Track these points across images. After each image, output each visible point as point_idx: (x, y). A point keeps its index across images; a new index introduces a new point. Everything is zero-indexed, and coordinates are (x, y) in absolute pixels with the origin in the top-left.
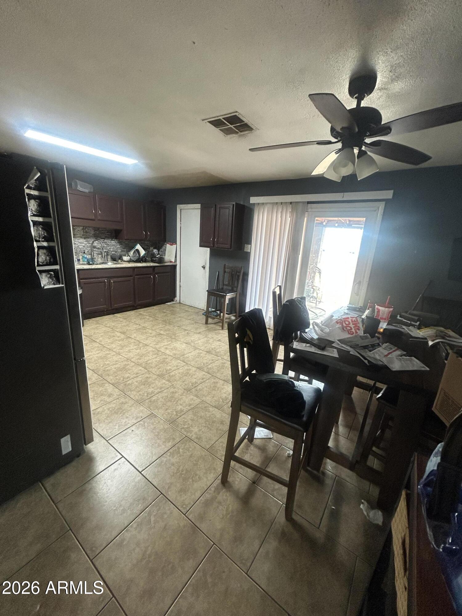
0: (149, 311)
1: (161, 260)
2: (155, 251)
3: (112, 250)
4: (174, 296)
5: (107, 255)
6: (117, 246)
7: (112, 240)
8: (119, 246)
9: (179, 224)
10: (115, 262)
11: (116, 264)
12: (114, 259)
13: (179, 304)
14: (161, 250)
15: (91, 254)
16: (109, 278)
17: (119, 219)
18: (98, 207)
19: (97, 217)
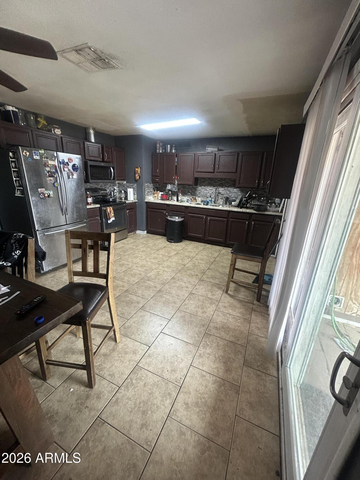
16: (207, 216)
17: (234, 170)
18: (217, 163)
19: (215, 170)
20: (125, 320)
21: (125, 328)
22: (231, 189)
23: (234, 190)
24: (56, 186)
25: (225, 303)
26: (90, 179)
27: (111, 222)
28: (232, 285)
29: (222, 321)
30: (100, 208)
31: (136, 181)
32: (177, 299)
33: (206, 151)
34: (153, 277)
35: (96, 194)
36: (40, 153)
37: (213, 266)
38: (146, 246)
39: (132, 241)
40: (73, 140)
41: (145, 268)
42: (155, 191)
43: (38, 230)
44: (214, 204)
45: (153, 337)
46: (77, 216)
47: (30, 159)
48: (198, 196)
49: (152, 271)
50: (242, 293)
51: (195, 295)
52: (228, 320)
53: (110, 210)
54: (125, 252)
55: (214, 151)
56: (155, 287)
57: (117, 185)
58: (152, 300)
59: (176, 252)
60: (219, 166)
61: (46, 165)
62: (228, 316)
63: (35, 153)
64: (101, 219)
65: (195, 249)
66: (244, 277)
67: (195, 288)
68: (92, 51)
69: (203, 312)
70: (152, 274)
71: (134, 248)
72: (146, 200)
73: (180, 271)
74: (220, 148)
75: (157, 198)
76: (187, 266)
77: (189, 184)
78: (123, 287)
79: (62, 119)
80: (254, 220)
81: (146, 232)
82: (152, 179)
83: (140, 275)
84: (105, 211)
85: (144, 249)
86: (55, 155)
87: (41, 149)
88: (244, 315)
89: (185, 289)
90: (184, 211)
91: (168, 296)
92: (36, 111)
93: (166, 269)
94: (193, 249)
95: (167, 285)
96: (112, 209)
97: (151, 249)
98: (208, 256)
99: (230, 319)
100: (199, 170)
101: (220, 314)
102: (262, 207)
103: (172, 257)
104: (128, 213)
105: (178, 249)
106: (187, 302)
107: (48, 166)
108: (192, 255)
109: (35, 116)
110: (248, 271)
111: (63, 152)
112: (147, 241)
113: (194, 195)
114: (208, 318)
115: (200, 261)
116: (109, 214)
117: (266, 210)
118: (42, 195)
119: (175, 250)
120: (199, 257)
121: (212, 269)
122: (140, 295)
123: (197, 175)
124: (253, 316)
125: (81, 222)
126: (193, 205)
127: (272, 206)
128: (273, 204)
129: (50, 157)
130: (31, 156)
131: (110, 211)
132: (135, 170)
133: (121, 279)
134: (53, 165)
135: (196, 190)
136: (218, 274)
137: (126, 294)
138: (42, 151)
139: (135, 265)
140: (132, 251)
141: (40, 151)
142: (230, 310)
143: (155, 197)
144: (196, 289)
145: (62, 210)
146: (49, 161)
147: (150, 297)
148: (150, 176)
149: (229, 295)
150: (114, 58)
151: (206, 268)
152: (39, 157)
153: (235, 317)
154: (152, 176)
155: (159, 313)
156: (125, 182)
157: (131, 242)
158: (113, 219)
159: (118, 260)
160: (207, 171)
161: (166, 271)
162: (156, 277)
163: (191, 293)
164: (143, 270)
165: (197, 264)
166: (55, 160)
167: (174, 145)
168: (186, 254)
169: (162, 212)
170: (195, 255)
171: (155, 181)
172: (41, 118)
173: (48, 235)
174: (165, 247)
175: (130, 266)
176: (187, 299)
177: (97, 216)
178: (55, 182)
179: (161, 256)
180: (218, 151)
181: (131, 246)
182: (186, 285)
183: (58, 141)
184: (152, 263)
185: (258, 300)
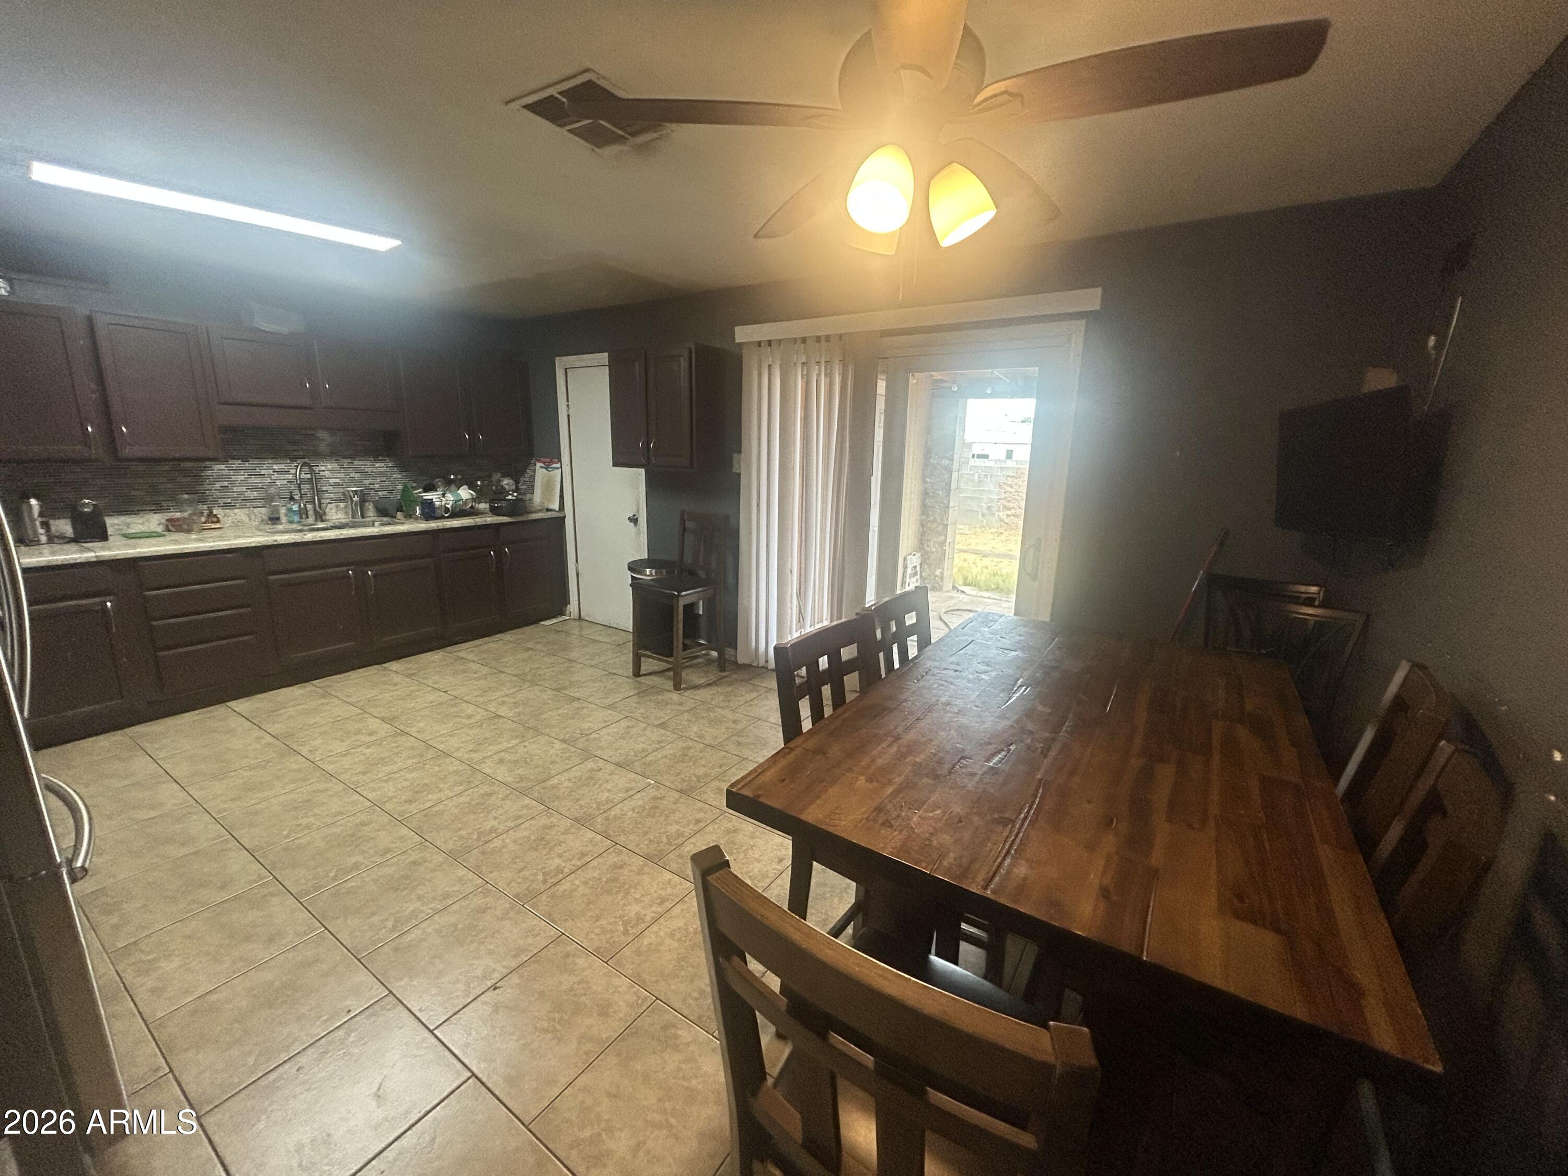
0: (485, 647)
1: (518, 507)
2: (507, 482)
3: (377, 486)
4: (565, 600)
5: (363, 501)
6: (395, 476)
7: (376, 461)
8: (400, 476)
9: (565, 407)
10: (385, 519)
11: (390, 524)
12: (384, 512)
13: (577, 623)
14: (522, 479)
15: (314, 502)
16: (359, 564)
19: (320, 398)
80: (505, 543)
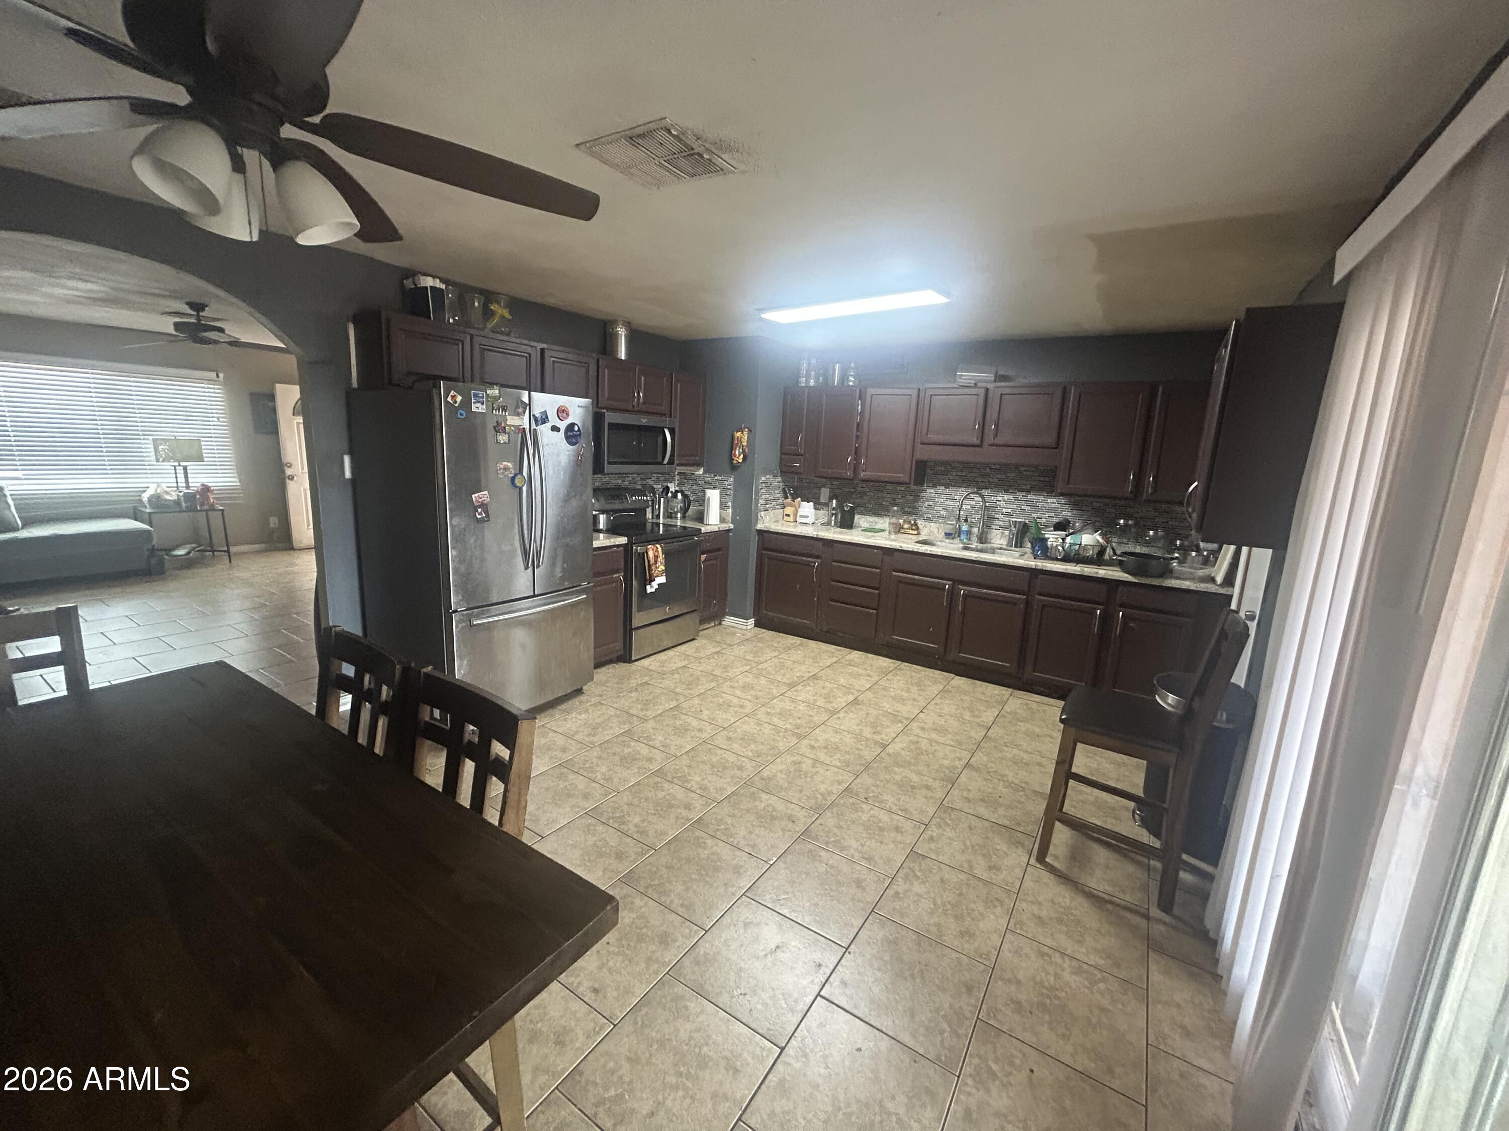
7: (1049, 496)
16: (956, 582)
17: (1050, 440)
18: (992, 415)
19: (986, 437)
20: (696, 932)
21: (698, 963)
22: (1038, 499)
23: (1049, 501)
24: (519, 485)
25: (1040, 904)
26: (606, 462)
27: (653, 590)
28: (1062, 835)
29: (1038, 978)
30: (627, 548)
31: (734, 468)
32: (865, 871)
33: (955, 382)
34: (781, 779)
35: (617, 505)
36: (488, 395)
37: (980, 758)
38: (755, 671)
39: (711, 649)
40: (570, 356)
41: (753, 747)
42: (786, 498)
43: (456, 611)
44: (980, 546)
45: (792, 1011)
46: (564, 570)
47: (463, 412)
48: (925, 516)
49: (778, 760)
50: (1099, 873)
51: (928, 861)
52: (1057, 977)
53: (655, 552)
54: (689, 685)
55: (981, 381)
56: (792, 819)
57: (677, 478)
58: (781, 864)
59: (851, 698)
60: (997, 426)
61: (499, 428)
62: (1057, 958)
63: (476, 396)
64: (628, 580)
65: (914, 689)
66: (1100, 806)
67: (926, 836)
68: (674, 136)
69: (962, 934)
70: (778, 769)
71: (717, 673)
72: (760, 526)
73: (867, 767)
74: (1002, 372)
75: (791, 519)
76: (890, 749)
77: (897, 480)
78: (688, 807)
79: (551, 301)
80: (1123, 605)
81: (752, 621)
82: (781, 464)
83: (740, 768)
84: (642, 556)
85: (749, 679)
86: (526, 400)
87: (492, 384)
88: (1118, 965)
89: (893, 834)
90: (879, 564)
91: (836, 857)
92: (491, 286)
93: (822, 756)
94: (908, 691)
95: (828, 814)
96: (660, 549)
97: (772, 681)
98: (960, 718)
99: (1067, 975)
100: (932, 437)
101: (1027, 950)
102: (1154, 562)
103: (841, 715)
104: (705, 561)
105: (857, 687)
106: (900, 886)
107: (505, 432)
108: (907, 710)
109: (483, 298)
110: (1112, 784)
111: (543, 392)
112: (756, 654)
113: (910, 514)
114: (981, 957)
115: (934, 736)
116: (649, 566)
117: (1168, 572)
118: (479, 510)
119: (848, 690)
120: (929, 718)
121: (977, 770)
122: (742, 843)
123: (923, 453)
124: (1156, 976)
125: (573, 589)
126: (907, 543)
127: (1189, 558)
128: (1194, 554)
129: (511, 407)
130: (467, 404)
131: (656, 557)
132: (733, 436)
133: (679, 778)
134: (517, 427)
135: (917, 497)
136: (1002, 789)
137: (698, 833)
138: (495, 392)
139: (722, 733)
140: (713, 684)
141: (488, 392)
142: (1063, 937)
143: (788, 515)
144: (931, 839)
145: (526, 554)
146: (508, 417)
147: (773, 855)
148: (777, 454)
149: (1052, 869)
150: (729, 149)
151: (959, 764)
152: (484, 406)
153: (1085, 966)
154: (782, 454)
155: (807, 919)
156: (701, 472)
157: (708, 652)
158: (662, 580)
159: (671, 713)
160: (960, 442)
161: (822, 763)
162: (789, 783)
163: (913, 854)
164: (750, 754)
165: (924, 744)
166: (524, 413)
167: (852, 365)
168: (887, 706)
169: (808, 564)
170: (916, 712)
171: (792, 469)
172: (498, 303)
173: (480, 624)
174: (815, 677)
175: (704, 736)
176: (899, 875)
177: (617, 571)
178: (516, 475)
179: (802, 707)
180: (995, 381)
181: (706, 666)
182: (892, 820)
183: (533, 363)
184: (776, 729)
185: (1166, 904)
